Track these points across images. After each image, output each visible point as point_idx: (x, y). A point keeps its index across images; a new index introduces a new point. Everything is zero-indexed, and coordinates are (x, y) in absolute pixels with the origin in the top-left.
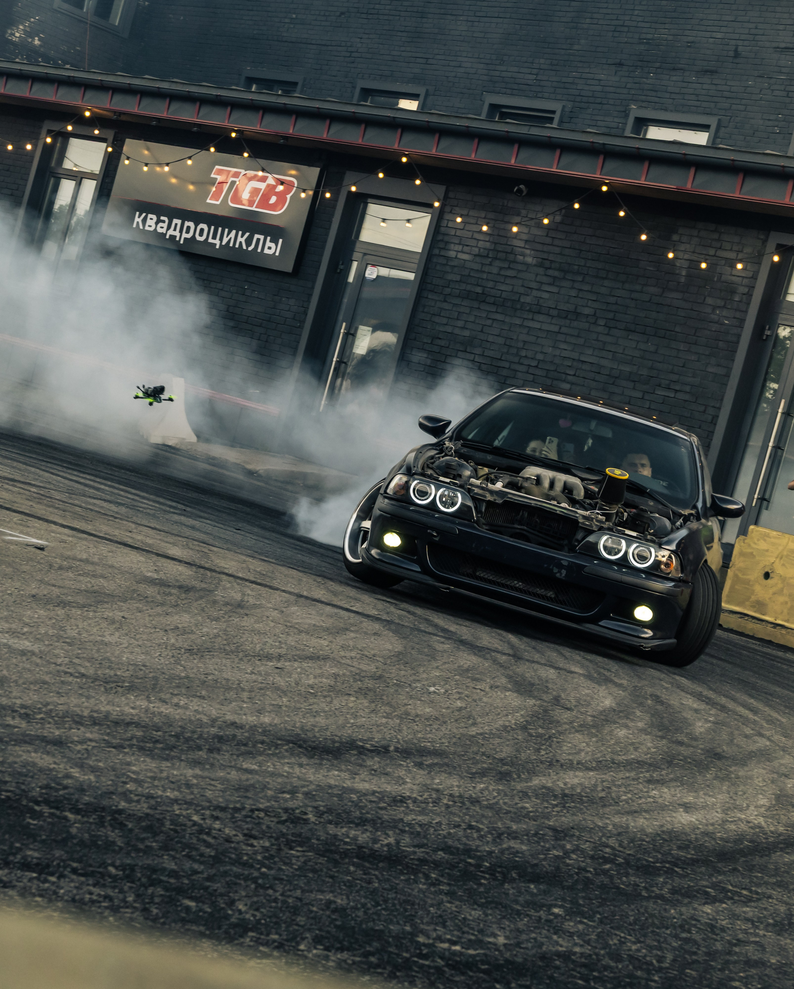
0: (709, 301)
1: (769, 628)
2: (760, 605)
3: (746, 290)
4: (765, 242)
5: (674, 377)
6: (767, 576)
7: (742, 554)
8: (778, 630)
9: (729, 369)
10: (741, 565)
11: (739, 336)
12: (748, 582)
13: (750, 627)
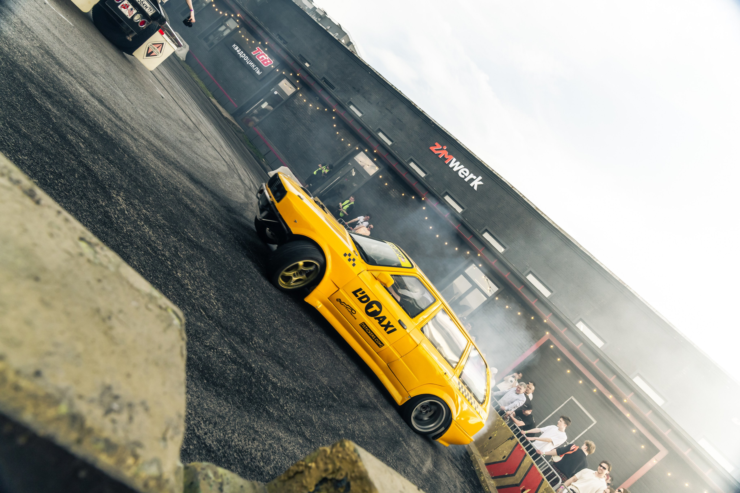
3: (347, 150)
4: (357, 143)
11: (340, 158)
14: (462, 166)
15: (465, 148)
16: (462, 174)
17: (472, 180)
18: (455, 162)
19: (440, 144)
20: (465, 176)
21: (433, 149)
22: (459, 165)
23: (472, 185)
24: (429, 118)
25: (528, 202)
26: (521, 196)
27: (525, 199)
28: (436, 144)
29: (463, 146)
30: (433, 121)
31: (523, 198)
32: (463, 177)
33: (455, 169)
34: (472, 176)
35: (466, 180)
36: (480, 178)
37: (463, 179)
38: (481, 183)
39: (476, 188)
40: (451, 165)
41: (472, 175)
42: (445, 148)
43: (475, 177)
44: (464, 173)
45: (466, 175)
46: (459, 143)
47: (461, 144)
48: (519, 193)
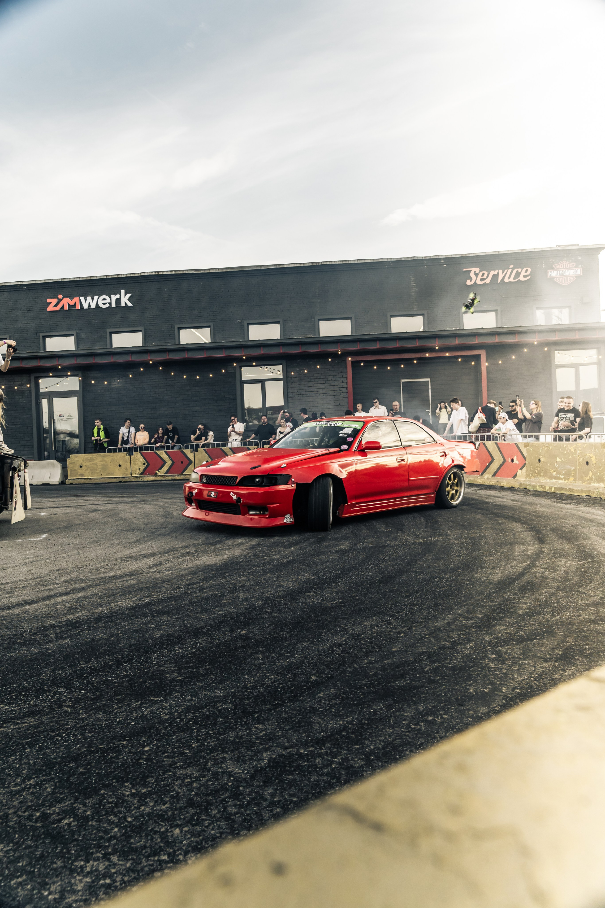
0: (17, 397)
1: (89, 480)
2: (82, 475)
3: (28, 392)
4: (30, 377)
5: (13, 421)
6: (81, 467)
7: (70, 463)
8: (104, 480)
9: (32, 415)
10: (71, 466)
11: (31, 405)
12: (75, 470)
13: (82, 481)
14: (96, 298)
15: (78, 279)
16: (104, 304)
17: (118, 301)
18: (86, 300)
19: (51, 298)
20: (109, 303)
21: (50, 308)
22: (93, 300)
23: (123, 305)
24: (12, 284)
25: (185, 272)
26: (173, 273)
27: (179, 273)
28: (49, 301)
29: (75, 280)
30: (19, 283)
31: (177, 273)
32: (108, 305)
33: (93, 306)
34: (114, 298)
35: (113, 305)
36: (123, 292)
37: (110, 307)
38: (129, 295)
39: (130, 304)
40: (86, 306)
41: (113, 296)
42: (60, 296)
43: (118, 296)
44: (104, 302)
45: (108, 300)
46: (68, 280)
47: (71, 280)
48: (169, 273)
